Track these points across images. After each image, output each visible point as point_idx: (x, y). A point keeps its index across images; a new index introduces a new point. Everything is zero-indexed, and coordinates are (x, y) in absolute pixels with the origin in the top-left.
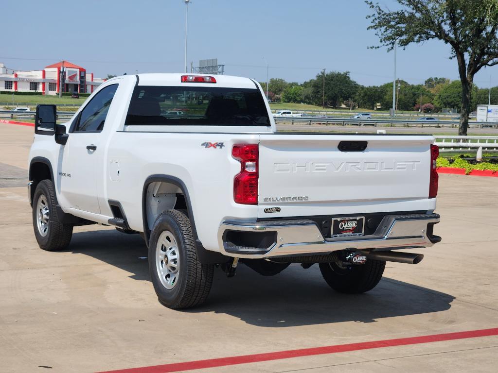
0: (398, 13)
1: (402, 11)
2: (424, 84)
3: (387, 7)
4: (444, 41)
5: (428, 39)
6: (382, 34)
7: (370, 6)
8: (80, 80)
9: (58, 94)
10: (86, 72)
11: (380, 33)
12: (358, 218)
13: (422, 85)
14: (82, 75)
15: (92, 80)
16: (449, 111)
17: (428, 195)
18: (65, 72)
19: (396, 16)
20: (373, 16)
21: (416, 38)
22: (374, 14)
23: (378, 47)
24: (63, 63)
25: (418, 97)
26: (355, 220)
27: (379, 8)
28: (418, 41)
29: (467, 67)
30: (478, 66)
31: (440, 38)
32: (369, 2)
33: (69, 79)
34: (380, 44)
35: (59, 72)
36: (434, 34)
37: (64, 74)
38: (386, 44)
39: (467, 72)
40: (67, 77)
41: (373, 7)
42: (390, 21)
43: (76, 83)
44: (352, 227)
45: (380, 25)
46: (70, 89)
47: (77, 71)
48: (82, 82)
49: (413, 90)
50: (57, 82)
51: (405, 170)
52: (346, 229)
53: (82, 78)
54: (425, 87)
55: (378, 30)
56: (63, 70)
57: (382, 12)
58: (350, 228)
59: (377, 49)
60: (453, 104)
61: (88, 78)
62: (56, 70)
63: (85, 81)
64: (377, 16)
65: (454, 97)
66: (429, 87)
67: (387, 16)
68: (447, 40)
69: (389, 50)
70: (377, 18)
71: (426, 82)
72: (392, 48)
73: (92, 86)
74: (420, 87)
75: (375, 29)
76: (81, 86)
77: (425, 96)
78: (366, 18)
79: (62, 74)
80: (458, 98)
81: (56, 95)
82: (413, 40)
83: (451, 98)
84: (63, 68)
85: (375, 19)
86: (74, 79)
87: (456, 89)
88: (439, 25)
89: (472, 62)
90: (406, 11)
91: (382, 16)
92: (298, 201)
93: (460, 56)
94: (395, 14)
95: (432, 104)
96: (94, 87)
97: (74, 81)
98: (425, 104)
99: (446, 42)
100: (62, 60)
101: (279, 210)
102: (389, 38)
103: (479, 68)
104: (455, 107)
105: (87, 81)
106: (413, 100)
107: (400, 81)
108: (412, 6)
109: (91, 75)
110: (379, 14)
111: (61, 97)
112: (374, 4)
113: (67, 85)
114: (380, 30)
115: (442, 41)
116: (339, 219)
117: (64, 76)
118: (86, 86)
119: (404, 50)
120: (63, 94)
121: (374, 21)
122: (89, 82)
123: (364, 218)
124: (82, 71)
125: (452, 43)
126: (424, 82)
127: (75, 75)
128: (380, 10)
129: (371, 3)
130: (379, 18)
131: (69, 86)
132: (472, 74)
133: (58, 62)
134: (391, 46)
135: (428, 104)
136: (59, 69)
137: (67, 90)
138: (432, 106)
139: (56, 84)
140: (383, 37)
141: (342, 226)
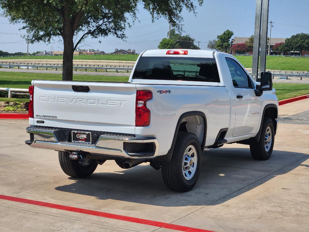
12: (87, 133)
17: (135, 124)
26: (86, 134)
44: (84, 138)
51: (115, 106)
52: (81, 138)
58: (83, 139)
92: (52, 118)
101: (43, 122)
116: (76, 132)
123: (90, 133)
141: (78, 136)
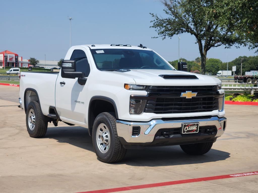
0: (167, 19)
1: (169, 18)
2: (195, 61)
3: (161, 16)
4: (191, 34)
5: (182, 32)
6: (159, 30)
7: (153, 15)
8: (15, 60)
9: (3, 68)
10: (19, 56)
11: (157, 30)
13: (194, 61)
14: (17, 58)
15: (22, 60)
16: (207, 74)
18: (7, 56)
19: (166, 21)
20: (154, 21)
21: (176, 32)
22: (155, 20)
23: (157, 37)
24: (6, 51)
25: (191, 67)
27: (157, 17)
28: (177, 34)
29: (203, 47)
30: (209, 47)
31: (188, 32)
32: (152, 14)
33: (9, 60)
34: (158, 36)
35: (4, 56)
36: (185, 30)
37: (6, 57)
38: (161, 36)
39: (203, 50)
40: (8, 59)
41: (154, 16)
42: (163, 24)
43: (13, 62)
45: (158, 25)
46: (10, 65)
47: (13, 56)
48: (16, 61)
49: (189, 63)
50: (3, 61)
53: (17, 59)
54: (195, 62)
55: (157, 28)
56: (6, 55)
57: (159, 19)
59: (157, 38)
60: (209, 70)
61: (20, 59)
62: (2, 55)
63: (18, 61)
64: (156, 21)
65: (210, 67)
66: (197, 62)
67: (161, 21)
68: (192, 32)
69: (163, 39)
70: (156, 22)
71: (196, 59)
72: (165, 38)
73: (22, 64)
74: (192, 62)
75: (155, 27)
76: (16, 63)
77: (195, 66)
78: (151, 22)
79: (5, 57)
80: (212, 67)
81: (2, 68)
82: (175, 33)
83: (208, 67)
84: (6, 54)
85: (155, 23)
86: (12, 60)
87: (211, 63)
88: (187, 25)
89: (206, 44)
90: (171, 18)
91: (159, 21)
93: (199, 41)
94: (165, 20)
95: (199, 70)
96: (23, 64)
97: (12, 61)
98: (195, 71)
99: (192, 34)
100: (5, 50)
102: (163, 33)
103: (210, 48)
104: (211, 72)
105: (19, 61)
106: (189, 68)
107: (182, 59)
108: (173, 15)
109: (21, 58)
110: (157, 20)
111: (5, 69)
112: (155, 15)
113: (8, 63)
114: (158, 28)
115: (190, 34)
117: (7, 59)
118: (18, 63)
119: (171, 38)
120: (6, 68)
121: (154, 23)
122: (20, 61)
124: (17, 56)
125: (195, 34)
126: (195, 59)
127: (13, 58)
128: (157, 18)
129: (153, 14)
130: (157, 22)
131: (9, 63)
132: (206, 51)
133: (3, 51)
134: (164, 37)
135: (197, 71)
136: (4, 55)
137: (8, 66)
138: (199, 71)
139: (2, 62)
140: (159, 32)
